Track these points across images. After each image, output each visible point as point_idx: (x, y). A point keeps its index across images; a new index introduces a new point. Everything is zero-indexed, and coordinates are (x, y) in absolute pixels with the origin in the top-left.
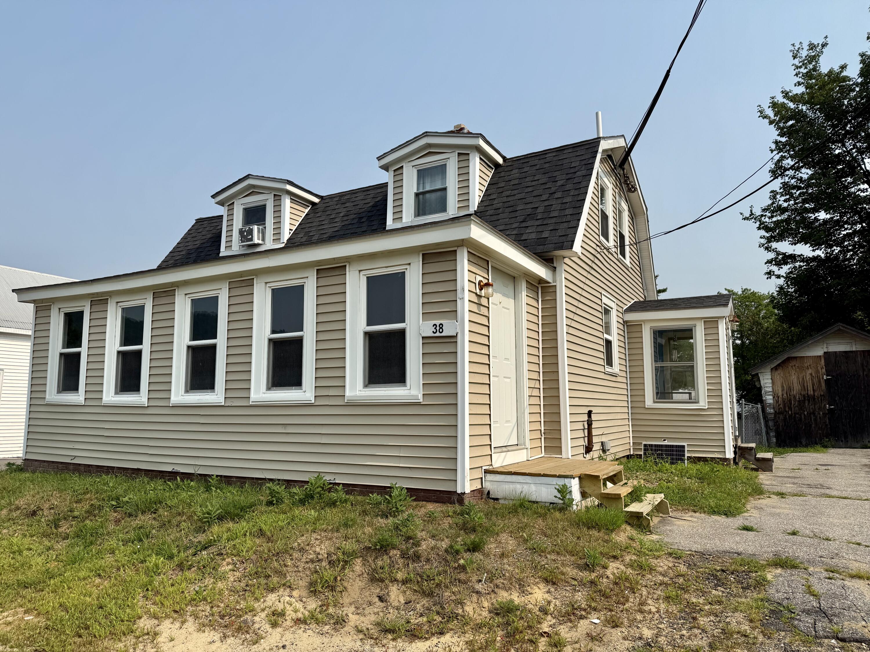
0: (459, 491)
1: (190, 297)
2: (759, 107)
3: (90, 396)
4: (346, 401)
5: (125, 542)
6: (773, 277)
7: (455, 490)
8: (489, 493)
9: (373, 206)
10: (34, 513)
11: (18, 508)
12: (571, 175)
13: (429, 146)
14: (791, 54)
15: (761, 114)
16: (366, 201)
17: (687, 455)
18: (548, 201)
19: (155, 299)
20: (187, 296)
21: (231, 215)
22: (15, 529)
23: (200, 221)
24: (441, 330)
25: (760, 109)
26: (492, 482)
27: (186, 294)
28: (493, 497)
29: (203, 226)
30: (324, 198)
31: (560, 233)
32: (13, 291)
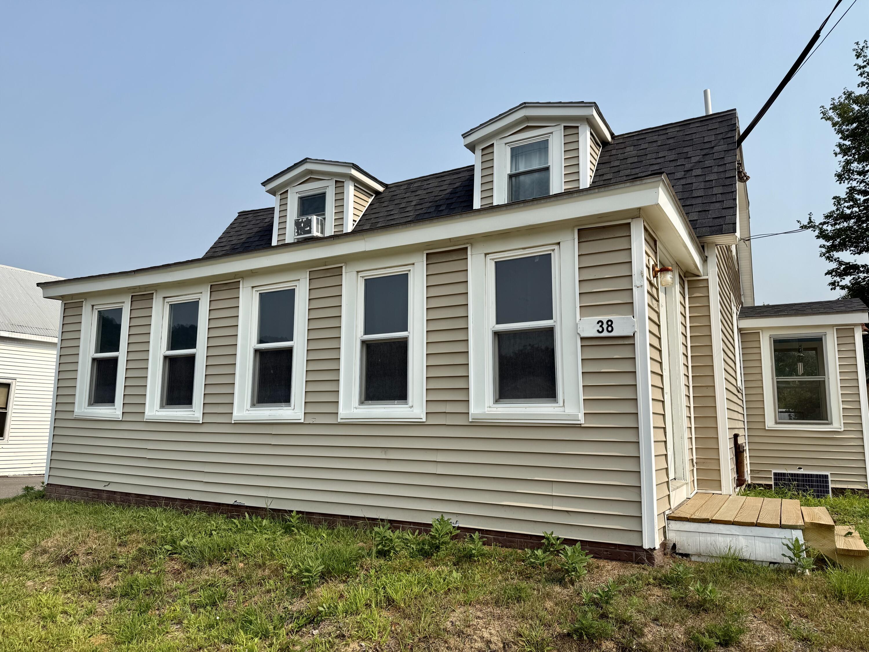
0: (646, 546)
1: (257, 291)
2: (822, 108)
3: (128, 409)
4: (470, 420)
5: (195, 607)
6: (838, 288)
7: (640, 545)
8: (674, 546)
9: (451, 193)
10: (66, 560)
11: (45, 551)
12: (707, 150)
13: (527, 119)
14: (855, 53)
15: (824, 115)
16: (442, 188)
17: (831, 486)
18: (684, 180)
19: (213, 293)
20: (255, 289)
21: (283, 205)
22: (43, 581)
23: (243, 214)
24: (610, 329)
25: (823, 110)
26: (678, 533)
27: (253, 287)
28: (680, 552)
29: (247, 220)
30: (389, 186)
31: (712, 214)
32: (38, 285)
